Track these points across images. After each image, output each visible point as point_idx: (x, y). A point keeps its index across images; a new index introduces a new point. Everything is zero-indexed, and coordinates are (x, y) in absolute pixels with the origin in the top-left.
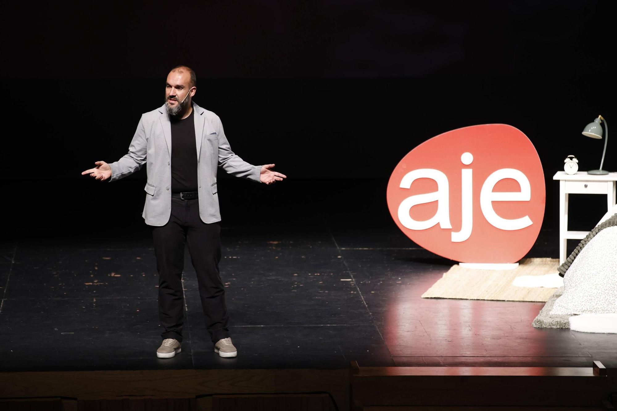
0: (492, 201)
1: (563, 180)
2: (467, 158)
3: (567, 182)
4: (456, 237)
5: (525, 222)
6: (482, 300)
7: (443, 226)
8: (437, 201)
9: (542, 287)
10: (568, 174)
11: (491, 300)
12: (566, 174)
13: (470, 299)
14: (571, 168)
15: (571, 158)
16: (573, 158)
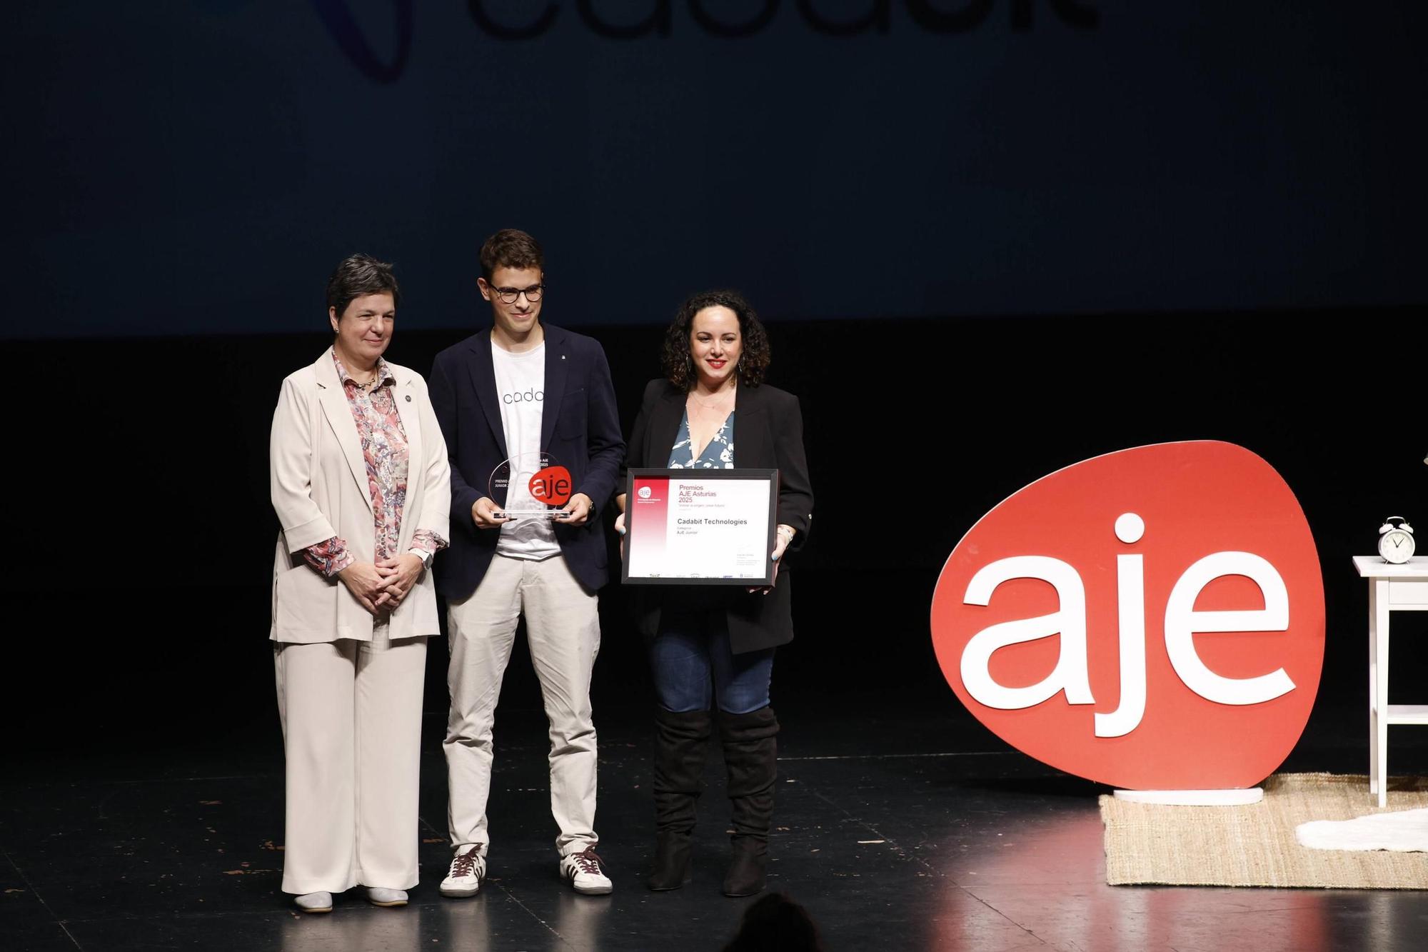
0: (1193, 633)
1: (1382, 579)
2: (1130, 527)
3: (1392, 584)
4: (1107, 725)
5: (1276, 684)
6: (1266, 887)
7: (1073, 698)
8: (1057, 636)
9: (1383, 850)
10: (1389, 563)
11: (1288, 888)
12: (1385, 563)
13: (1233, 885)
14: (1397, 547)
15: (1396, 524)
16: (1402, 522)
